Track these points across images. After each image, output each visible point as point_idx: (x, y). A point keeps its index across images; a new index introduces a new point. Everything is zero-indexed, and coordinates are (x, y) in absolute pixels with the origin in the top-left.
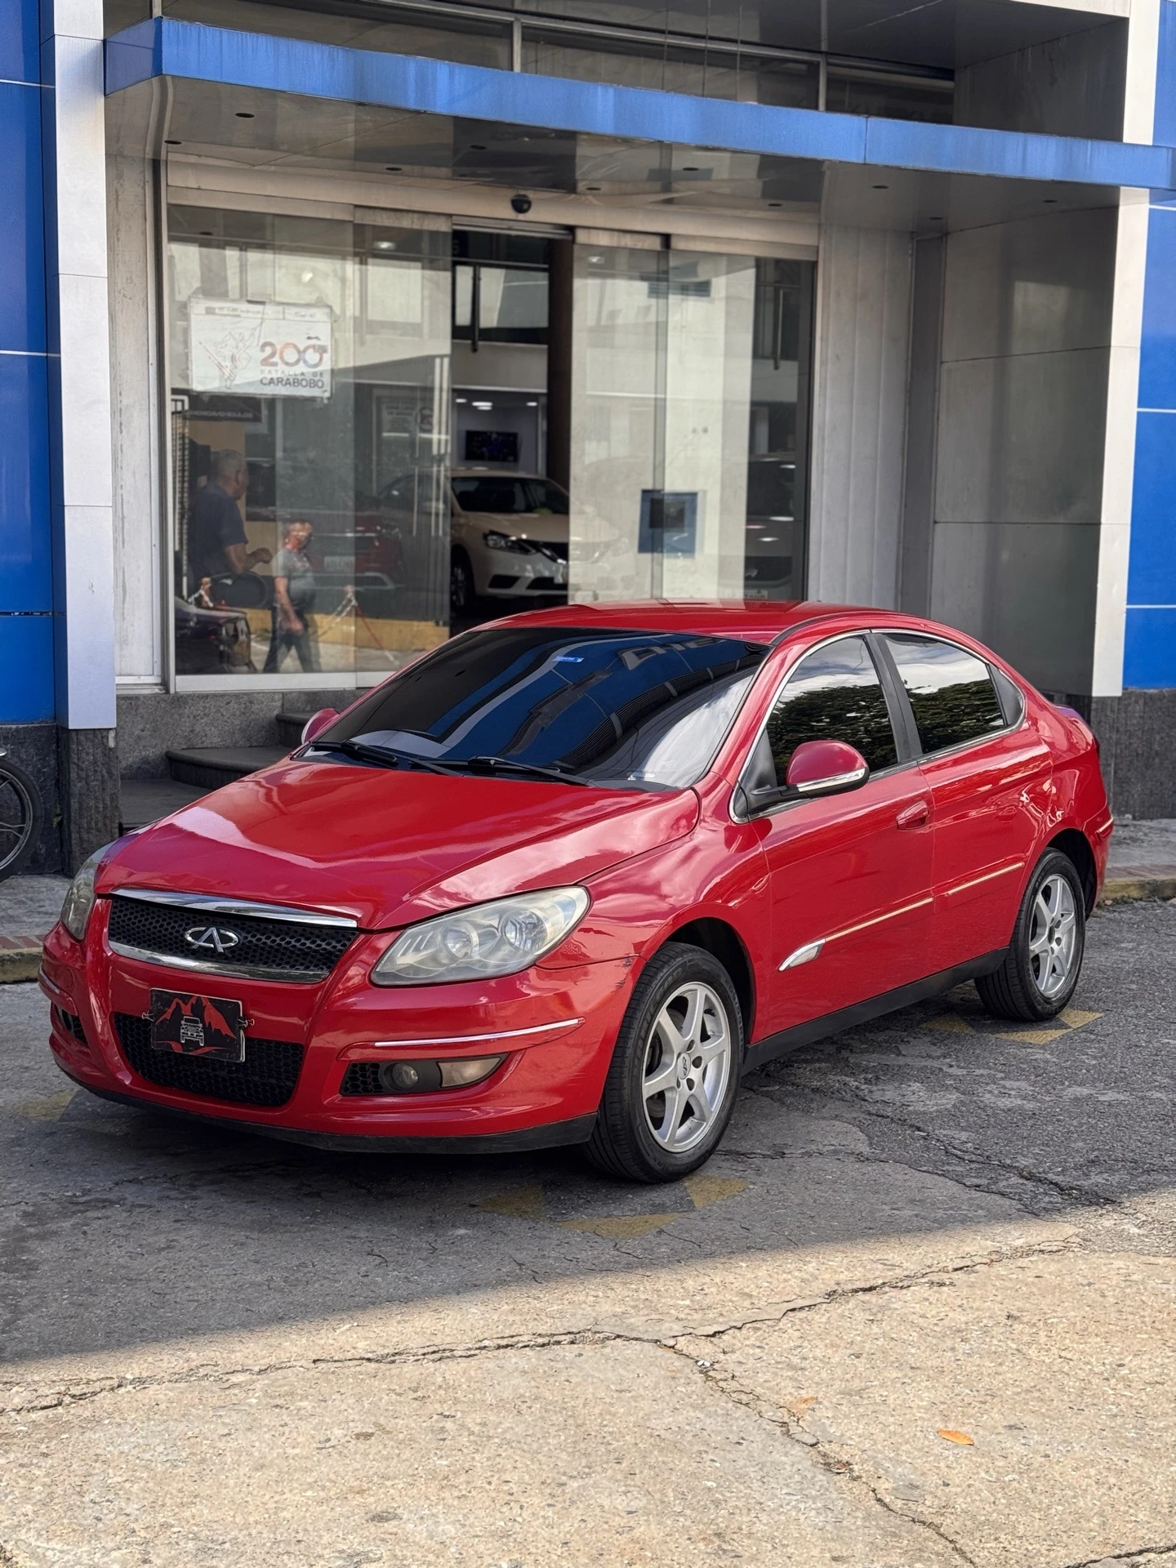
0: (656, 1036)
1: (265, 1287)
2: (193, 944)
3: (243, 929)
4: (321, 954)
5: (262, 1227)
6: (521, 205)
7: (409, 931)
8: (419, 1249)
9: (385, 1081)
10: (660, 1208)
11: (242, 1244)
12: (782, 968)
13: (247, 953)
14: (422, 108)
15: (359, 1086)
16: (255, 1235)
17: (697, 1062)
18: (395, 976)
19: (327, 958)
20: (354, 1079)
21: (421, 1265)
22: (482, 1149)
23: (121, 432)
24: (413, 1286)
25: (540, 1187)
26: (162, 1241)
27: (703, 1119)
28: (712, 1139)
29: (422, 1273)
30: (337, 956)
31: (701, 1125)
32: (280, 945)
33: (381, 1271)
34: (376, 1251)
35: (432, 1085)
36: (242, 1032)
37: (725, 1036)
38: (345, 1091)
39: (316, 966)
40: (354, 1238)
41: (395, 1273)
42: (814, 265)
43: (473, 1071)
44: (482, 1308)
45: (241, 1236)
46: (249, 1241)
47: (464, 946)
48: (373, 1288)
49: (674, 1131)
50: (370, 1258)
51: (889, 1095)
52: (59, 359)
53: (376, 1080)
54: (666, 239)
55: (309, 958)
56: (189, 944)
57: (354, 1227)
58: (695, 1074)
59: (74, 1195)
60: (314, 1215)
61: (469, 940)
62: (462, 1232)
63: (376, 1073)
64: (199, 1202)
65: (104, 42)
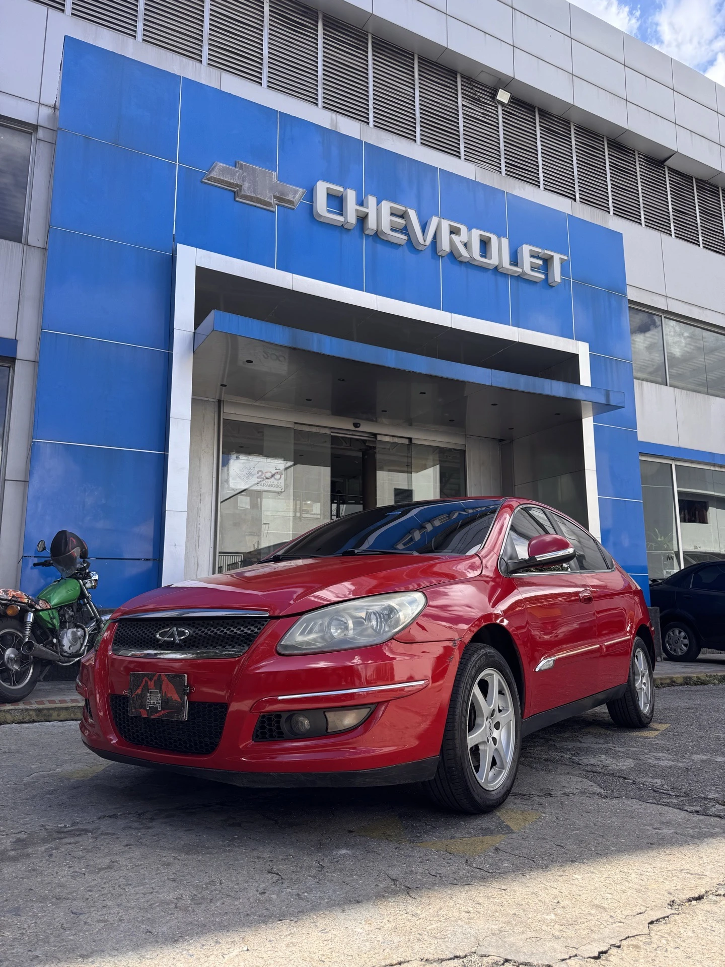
0: (472, 704)
1: (173, 906)
2: (160, 640)
3: (193, 626)
4: (244, 637)
5: (188, 849)
6: (356, 425)
7: (305, 617)
8: (310, 867)
9: (285, 727)
10: (487, 832)
11: (169, 864)
12: (537, 670)
13: (195, 642)
14: (319, 352)
15: (266, 734)
16: (183, 856)
17: (497, 726)
18: (293, 647)
19: (247, 639)
20: (263, 728)
21: (311, 882)
22: (358, 783)
23: (200, 503)
24: (303, 903)
25: (397, 818)
26: (107, 861)
27: (503, 767)
28: (509, 782)
29: (311, 890)
30: (254, 637)
31: (502, 772)
32: (216, 633)
33: (276, 888)
34: (275, 869)
35: (322, 732)
36: (186, 697)
37: (511, 710)
38: (256, 737)
39: (240, 645)
40: (259, 858)
41: (289, 890)
42: (464, 451)
43: (349, 719)
44: (366, 927)
45: (169, 857)
46: (176, 861)
47: (343, 632)
48: (267, 906)
49: (487, 774)
50: (269, 876)
51: (593, 761)
52: (168, 454)
53: (279, 728)
54: (410, 439)
55: (235, 640)
56: (158, 640)
57: (261, 848)
58: (496, 734)
59: (65, 827)
60: (233, 840)
61: (347, 628)
62: (344, 852)
63: (278, 722)
64: (150, 830)
65: (194, 333)
